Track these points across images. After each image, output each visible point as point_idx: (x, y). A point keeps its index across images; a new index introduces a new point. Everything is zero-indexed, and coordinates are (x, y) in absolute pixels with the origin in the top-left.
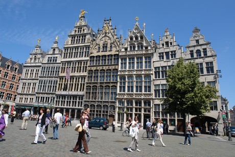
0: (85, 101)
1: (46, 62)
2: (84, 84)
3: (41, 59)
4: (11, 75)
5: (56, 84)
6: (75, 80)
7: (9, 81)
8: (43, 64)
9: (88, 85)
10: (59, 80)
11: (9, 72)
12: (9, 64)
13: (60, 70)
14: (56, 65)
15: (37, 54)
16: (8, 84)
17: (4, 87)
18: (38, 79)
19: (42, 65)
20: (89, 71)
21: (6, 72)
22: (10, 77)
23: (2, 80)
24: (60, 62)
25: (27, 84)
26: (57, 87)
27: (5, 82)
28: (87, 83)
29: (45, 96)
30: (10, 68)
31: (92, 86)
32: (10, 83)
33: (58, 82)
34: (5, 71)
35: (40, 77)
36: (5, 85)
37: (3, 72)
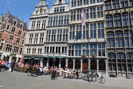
0: (108, 49)
2: (103, 30)
3: (47, 11)
4: (18, 30)
5: (67, 32)
6: (90, 26)
7: (16, 35)
9: (109, 30)
10: (69, 28)
11: (16, 28)
12: (16, 20)
13: (70, 18)
14: (64, 14)
15: (42, 7)
16: (15, 38)
17: (12, 41)
18: (45, 30)
19: (49, 16)
20: (107, 15)
21: (13, 28)
22: (16, 32)
23: (10, 34)
24: (68, 11)
25: (34, 35)
26: (69, 35)
27: (13, 37)
28: (107, 29)
29: (55, 45)
30: (16, 24)
31: (114, 31)
32: (17, 37)
33: (69, 31)
34: (13, 26)
35: (47, 27)
36: (12, 39)
37: (11, 27)
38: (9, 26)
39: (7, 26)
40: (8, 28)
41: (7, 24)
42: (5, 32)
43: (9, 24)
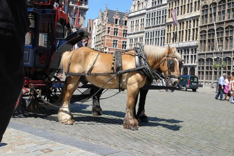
1: (150, 7)
2: (197, 29)
3: (145, 4)
4: (121, 30)
5: (164, 35)
6: (185, 25)
7: (120, 38)
8: (147, 10)
9: (203, 29)
10: (166, 29)
11: (119, 27)
12: (117, 17)
13: (167, 14)
14: (162, 7)
16: (120, 42)
17: (116, 47)
18: (144, 32)
19: (146, 12)
21: (115, 29)
22: (120, 34)
23: (112, 39)
24: (166, 2)
25: (134, 40)
26: (166, 39)
27: (117, 41)
28: (201, 27)
30: (118, 22)
32: (122, 40)
33: (166, 32)
34: (114, 27)
35: (146, 28)
36: (116, 44)
37: (112, 29)
38: (109, 28)
39: (107, 30)
40: (109, 31)
41: (107, 26)
42: (106, 38)
43: (109, 25)
